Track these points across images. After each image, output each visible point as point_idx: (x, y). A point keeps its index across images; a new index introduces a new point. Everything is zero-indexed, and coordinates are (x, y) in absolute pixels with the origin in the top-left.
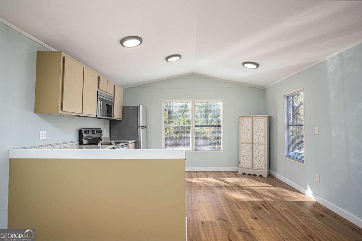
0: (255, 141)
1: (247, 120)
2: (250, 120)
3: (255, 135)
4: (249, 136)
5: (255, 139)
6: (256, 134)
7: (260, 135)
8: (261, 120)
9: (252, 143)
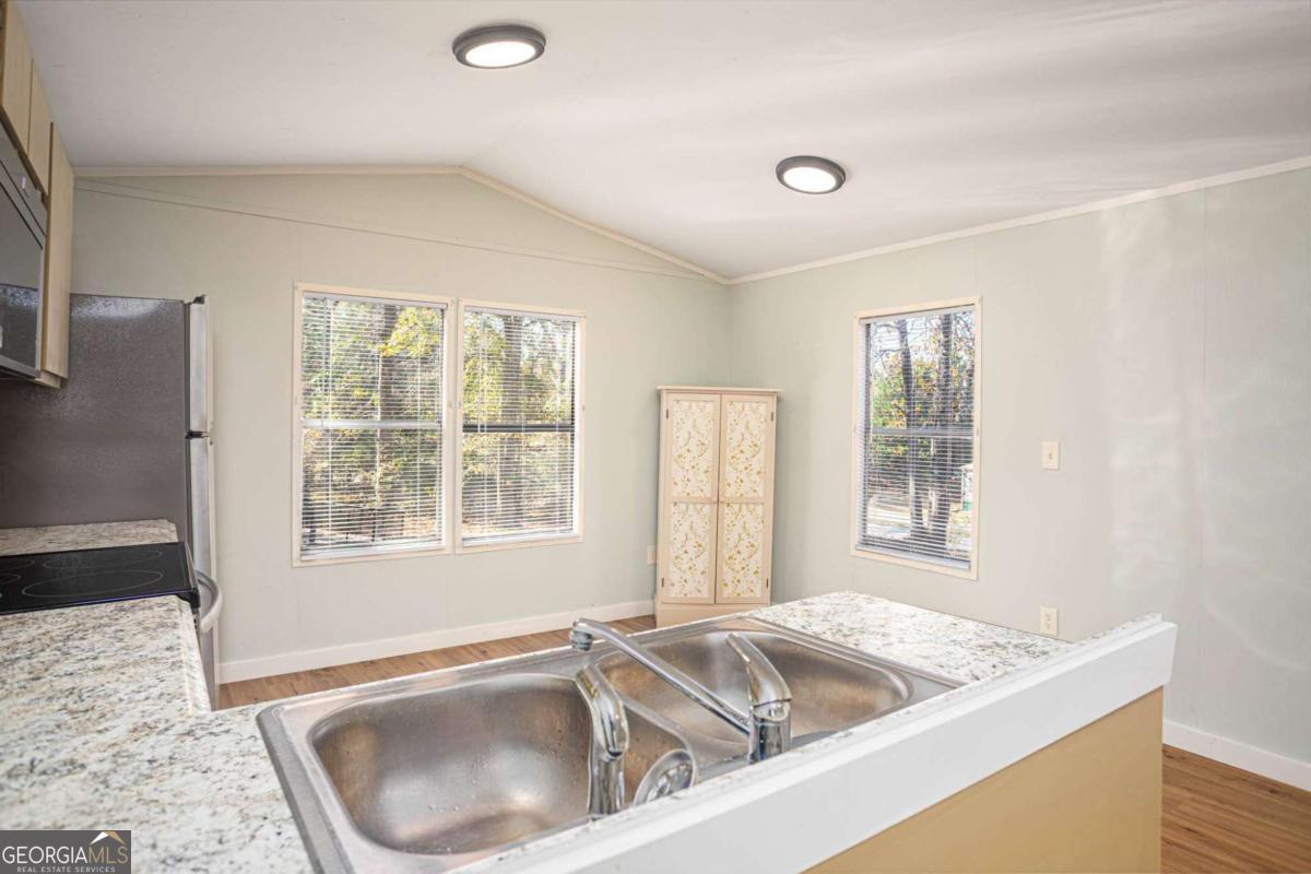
0: (729, 493)
1: (698, 406)
2: (710, 407)
3: (728, 468)
4: (706, 472)
5: (729, 485)
6: (731, 464)
7: (746, 468)
8: (754, 405)
9: (715, 499)
